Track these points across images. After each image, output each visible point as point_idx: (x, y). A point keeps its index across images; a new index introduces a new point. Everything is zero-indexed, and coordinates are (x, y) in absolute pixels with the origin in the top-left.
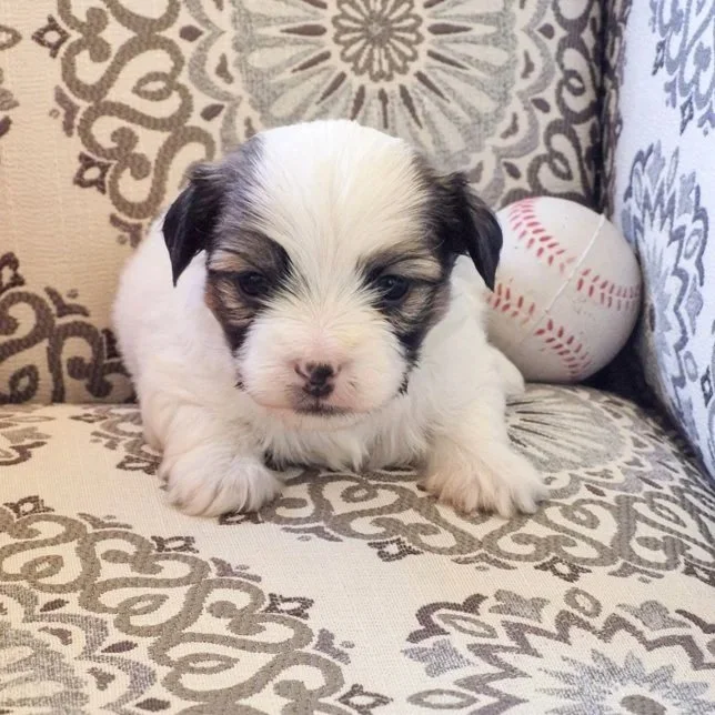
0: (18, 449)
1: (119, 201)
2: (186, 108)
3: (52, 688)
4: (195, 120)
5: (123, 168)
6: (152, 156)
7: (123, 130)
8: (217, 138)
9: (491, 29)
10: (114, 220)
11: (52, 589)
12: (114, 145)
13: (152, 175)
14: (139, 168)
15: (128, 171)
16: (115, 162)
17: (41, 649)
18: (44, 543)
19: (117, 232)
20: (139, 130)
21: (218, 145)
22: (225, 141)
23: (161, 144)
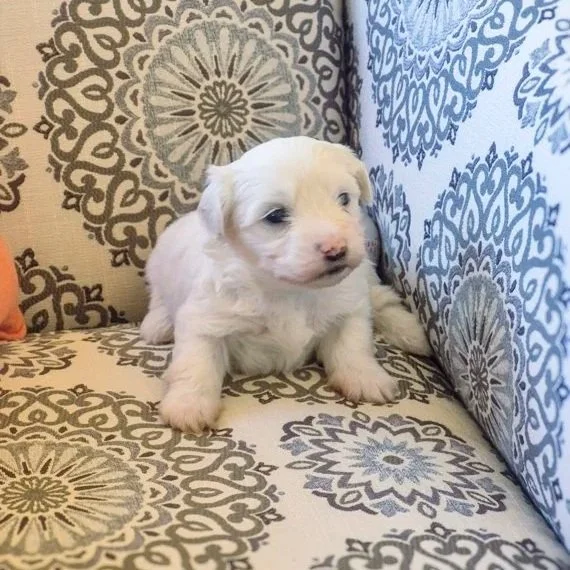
0: (63, 360)
1: (88, 215)
2: (122, 161)
3: (122, 474)
4: (127, 168)
5: (89, 197)
6: (104, 188)
7: (87, 176)
8: (139, 176)
9: (286, 103)
10: (86, 227)
11: (107, 430)
12: (83, 185)
13: (105, 199)
14: (98, 196)
15: (92, 198)
16: (84, 194)
17: (111, 458)
18: (95, 408)
19: (88, 233)
20: (96, 175)
21: (141, 180)
22: (144, 177)
23: (109, 182)
